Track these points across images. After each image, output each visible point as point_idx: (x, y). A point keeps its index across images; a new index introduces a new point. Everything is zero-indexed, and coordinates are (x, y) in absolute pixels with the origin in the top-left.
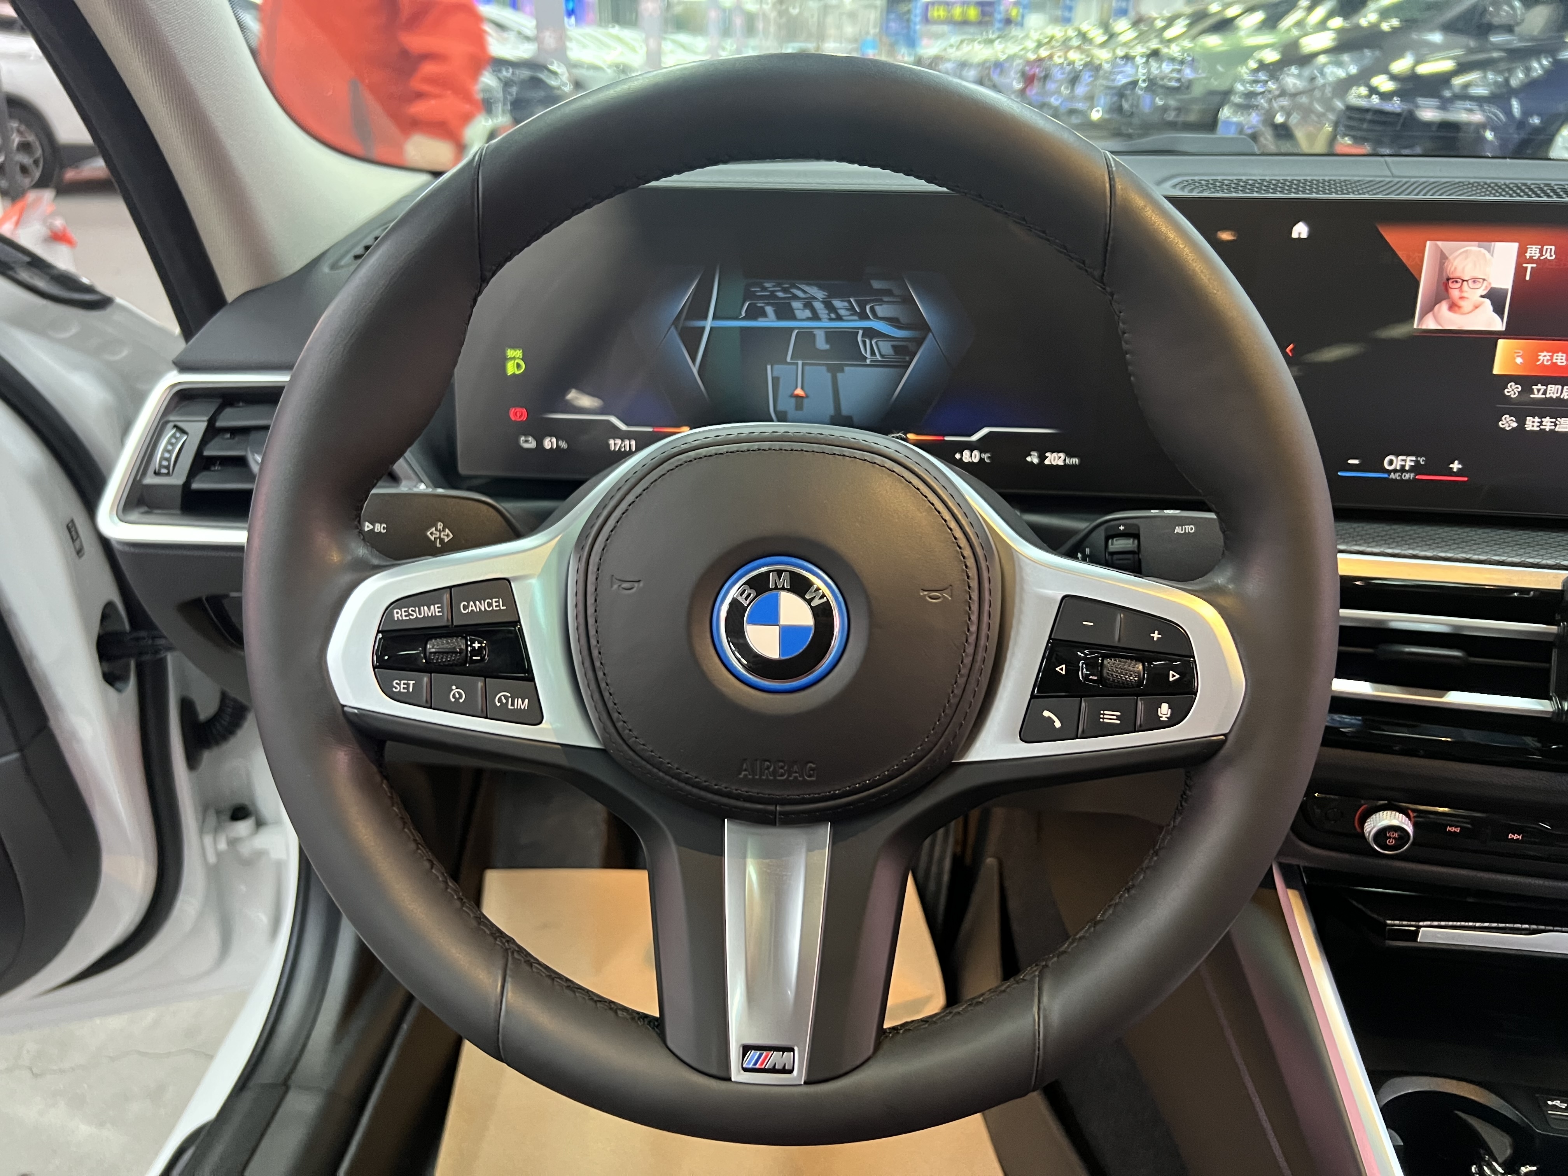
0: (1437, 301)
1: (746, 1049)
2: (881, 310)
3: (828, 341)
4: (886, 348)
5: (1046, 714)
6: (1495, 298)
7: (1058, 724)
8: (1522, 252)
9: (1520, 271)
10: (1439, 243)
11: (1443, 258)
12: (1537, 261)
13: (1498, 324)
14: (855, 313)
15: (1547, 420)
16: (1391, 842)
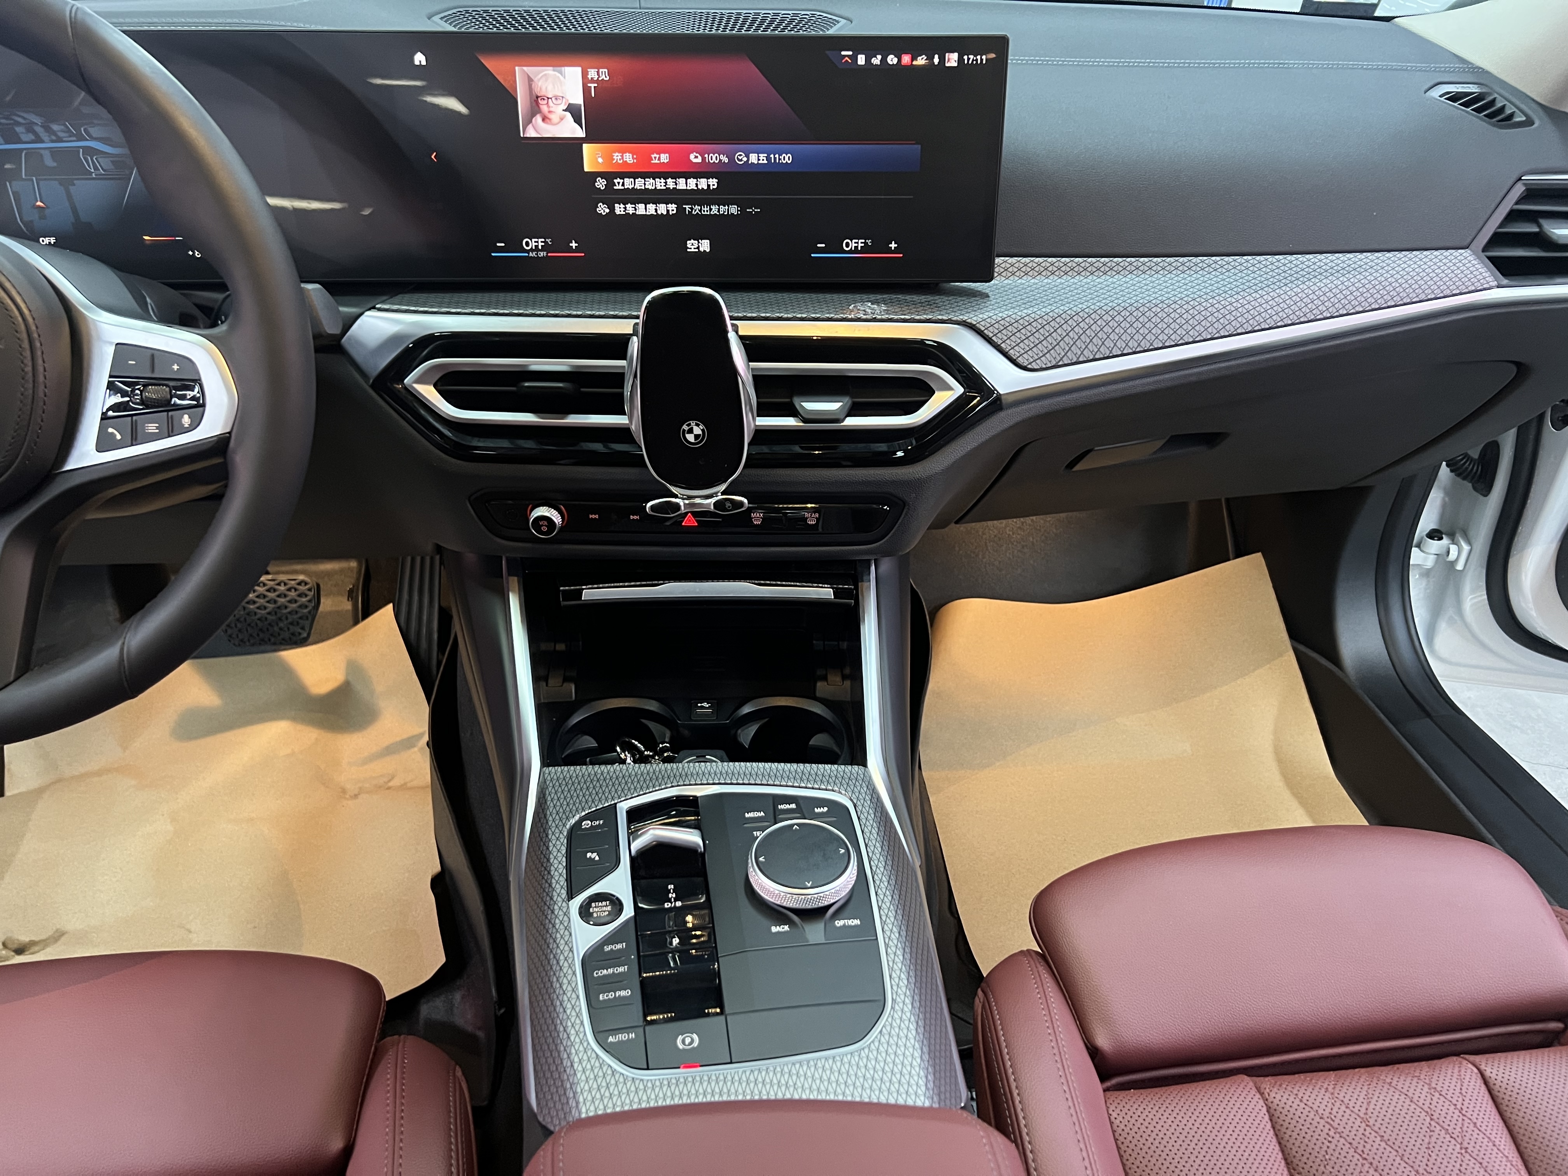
0: (533, 115)
2: (94, 131)
3: (54, 160)
4: (106, 163)
5: (110, 430)
6: (573, 111)
7: (119, 437)
8: (584, 75)
9: (586, 90)
10: (525, 68)
11: (530, 80)
12: (597, 81)
13: (580, 133)
14: (71, 135)
15: (629, 206)
16: (544, 529)
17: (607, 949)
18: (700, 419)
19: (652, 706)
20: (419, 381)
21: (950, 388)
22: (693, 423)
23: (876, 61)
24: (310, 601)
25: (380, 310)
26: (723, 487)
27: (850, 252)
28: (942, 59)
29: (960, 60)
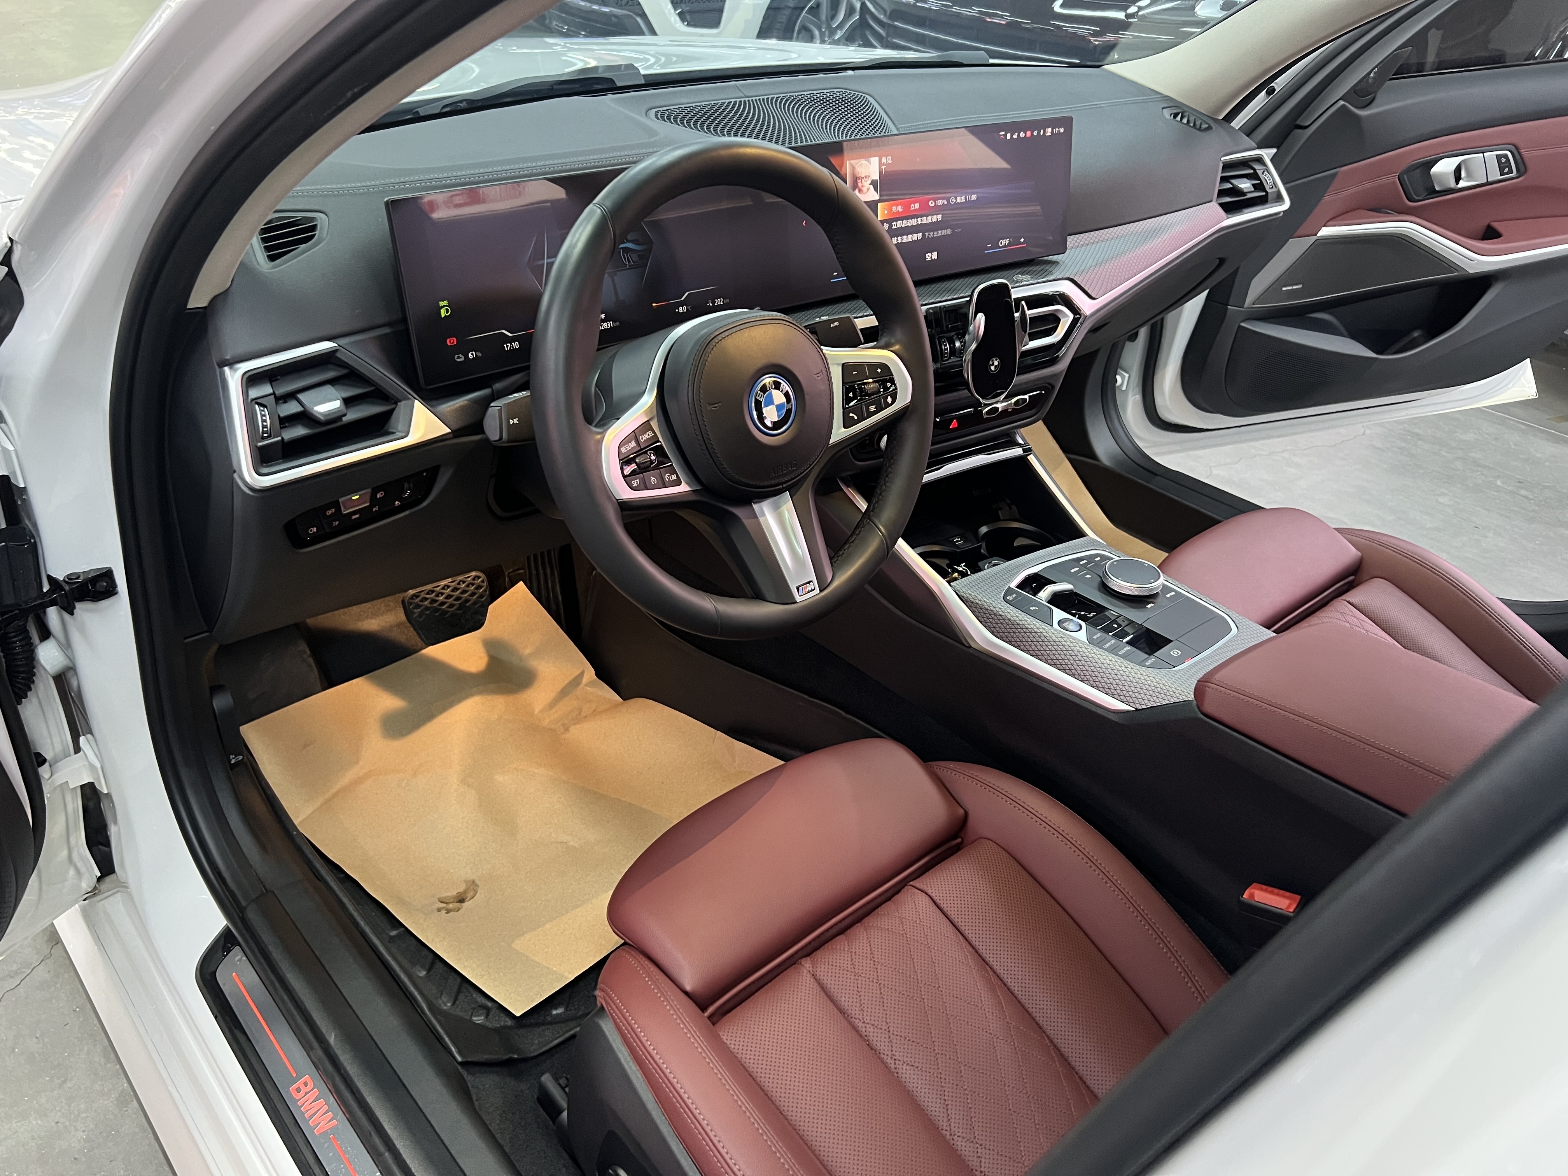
0: (855, 189)
1: (798, 589)
4: (635, 257)
5: (851, 415)
7: (856, 418)
8: (880, 161)
11: (853, 168)
12: (885, 165)
13: (877, 197)
15: (899, 238)
17: (1094, 638)
21: (1067, 317)
27: (1003, 247)
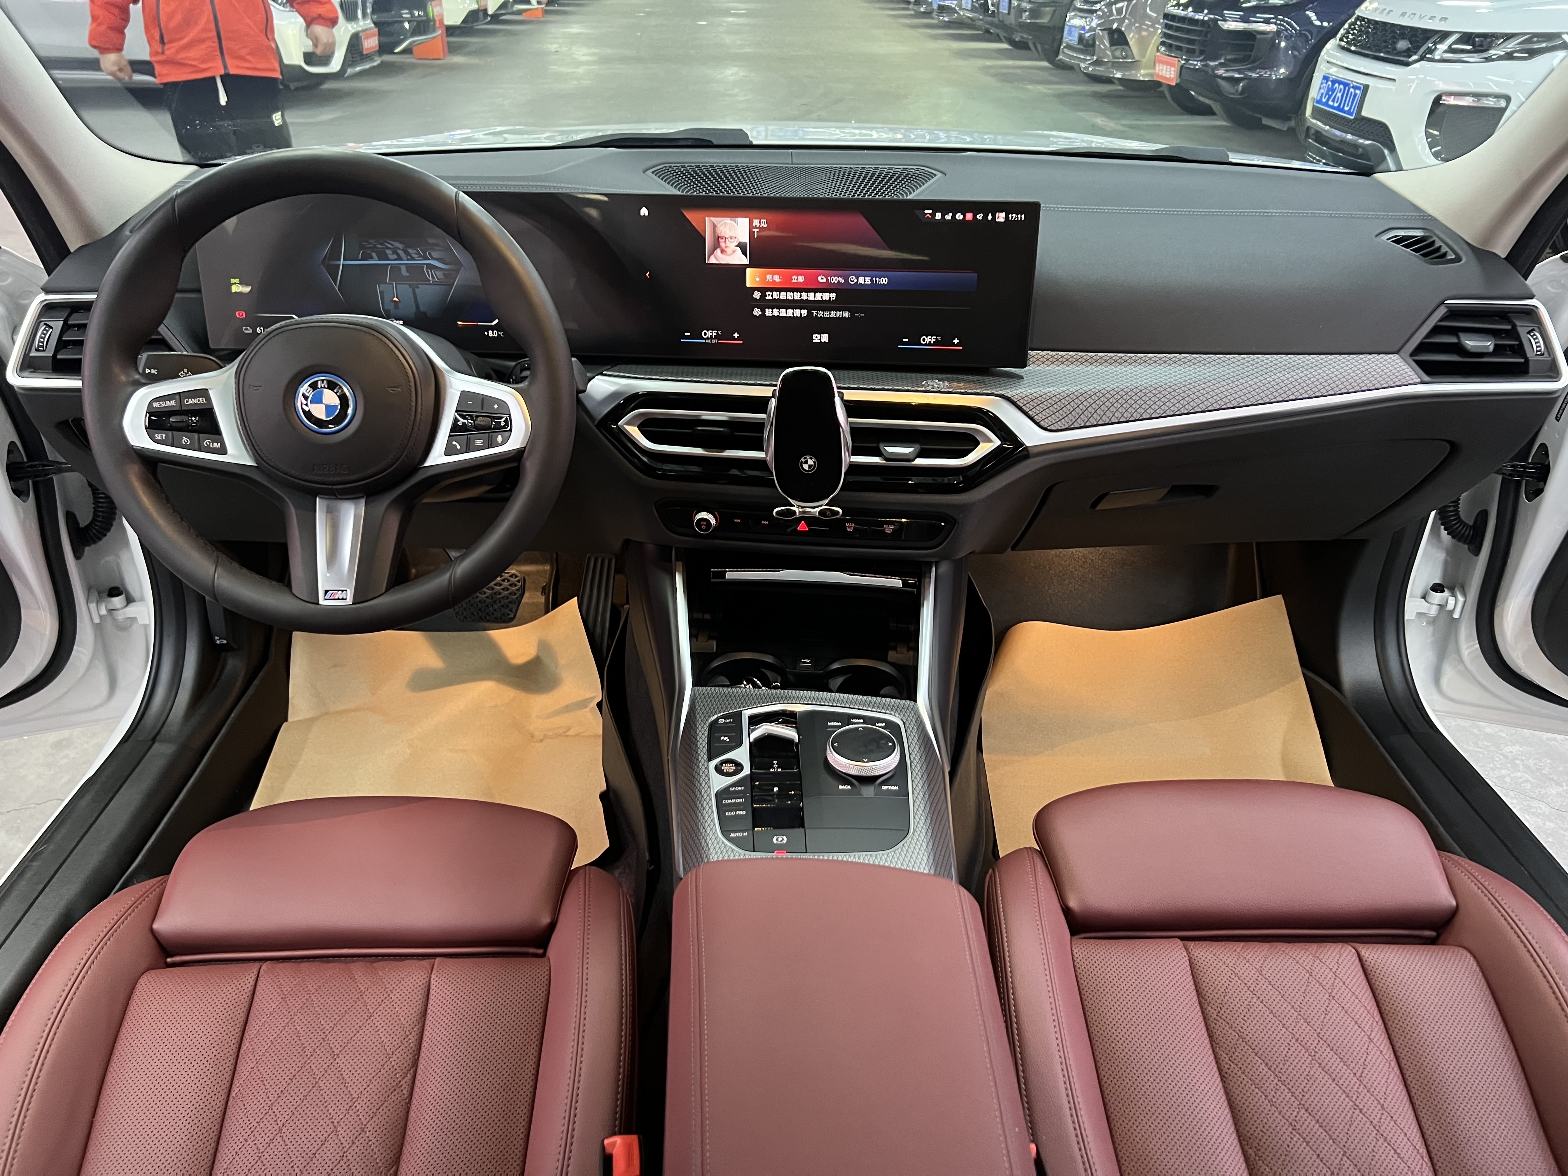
0: (715, 249)
1: (326, 592)
2: (434, 254)
3: (408, 271)
4: (440, 274)
5: (454, 443)
6: (742, 246)
7: (459, 447)
9: (751, 233)
10: (712, 219)
11: (715, 226)
12: (759, 228)
13: (745, 261)
14: (421, 256)
15: (775, 310)
16: (704, 527)
17: (732, 789)
18: (813, 455)
19: (769, 659)
20: (628, 423)
21: (990, 441)
22: (808, 457)
23: (949, 217)
24: (518, 590)
25: (605, 375)
26: (826, 501)
27: (926, 345)
28: (994, 217)
29: (1007, 217)
